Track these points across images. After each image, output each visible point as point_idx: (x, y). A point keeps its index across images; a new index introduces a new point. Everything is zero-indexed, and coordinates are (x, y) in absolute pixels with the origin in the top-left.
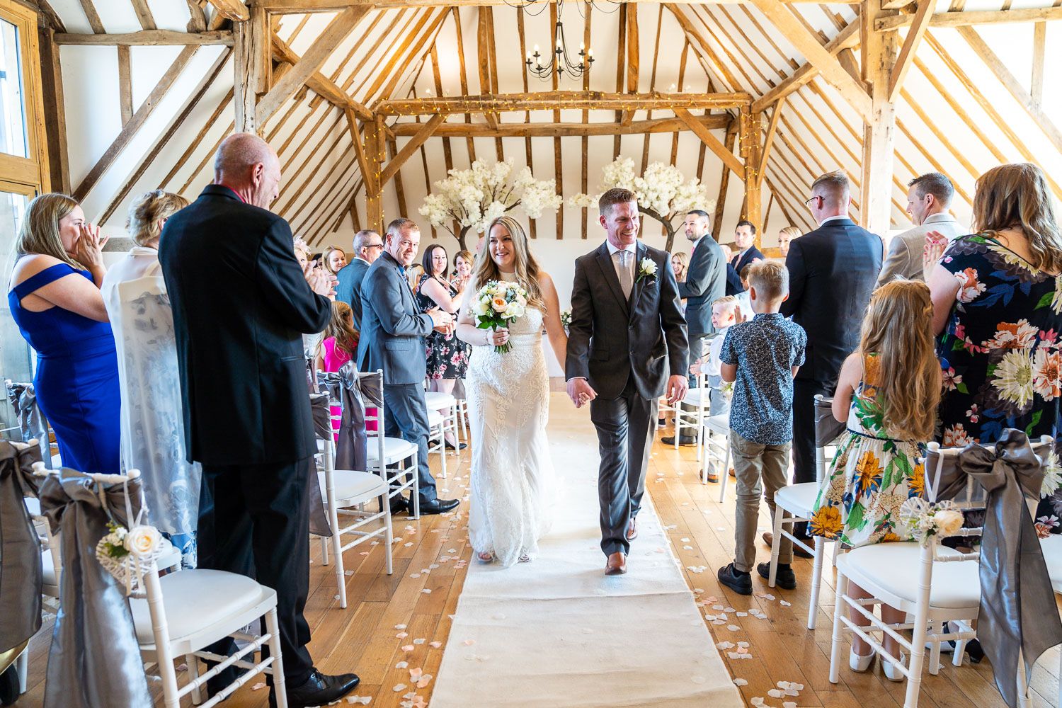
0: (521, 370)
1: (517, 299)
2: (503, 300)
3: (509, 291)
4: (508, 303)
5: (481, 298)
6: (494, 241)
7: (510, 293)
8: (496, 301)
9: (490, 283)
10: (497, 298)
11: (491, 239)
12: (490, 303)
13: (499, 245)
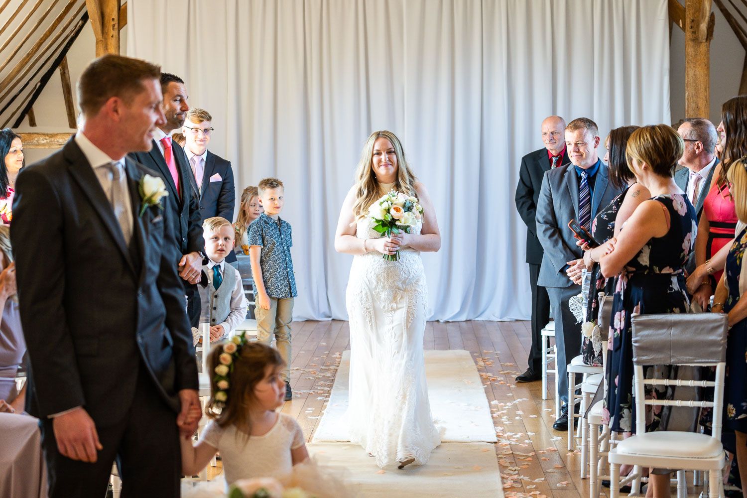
0: (404, 275)
1: (413, 210)
2: (401, 208)
3: (408, 203)
4: (405, 212)
5: (381, 204)
6: (379, 154)
7: (408, 205)
8: (395, 209)
9: (392, 192)
10: (396, 206)
11: (375, 152)
12: (389, 210)
13: (384, 157)
